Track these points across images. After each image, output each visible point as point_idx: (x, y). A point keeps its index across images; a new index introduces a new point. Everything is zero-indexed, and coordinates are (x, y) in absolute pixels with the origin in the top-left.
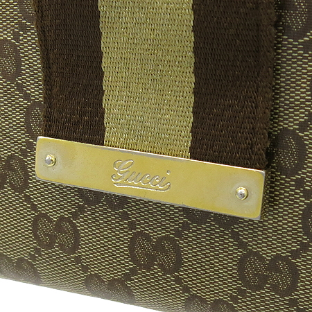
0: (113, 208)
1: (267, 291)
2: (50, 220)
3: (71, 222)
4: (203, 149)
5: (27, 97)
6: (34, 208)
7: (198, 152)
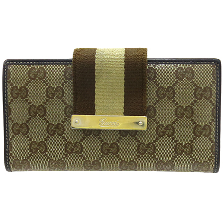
0: (95, 136)
1: (147, 154)
2: (72, 144)
3: (80, 143)
4: (127, 113)
5: (65, 104)
6: (66, 140)
7: (125, 114)
